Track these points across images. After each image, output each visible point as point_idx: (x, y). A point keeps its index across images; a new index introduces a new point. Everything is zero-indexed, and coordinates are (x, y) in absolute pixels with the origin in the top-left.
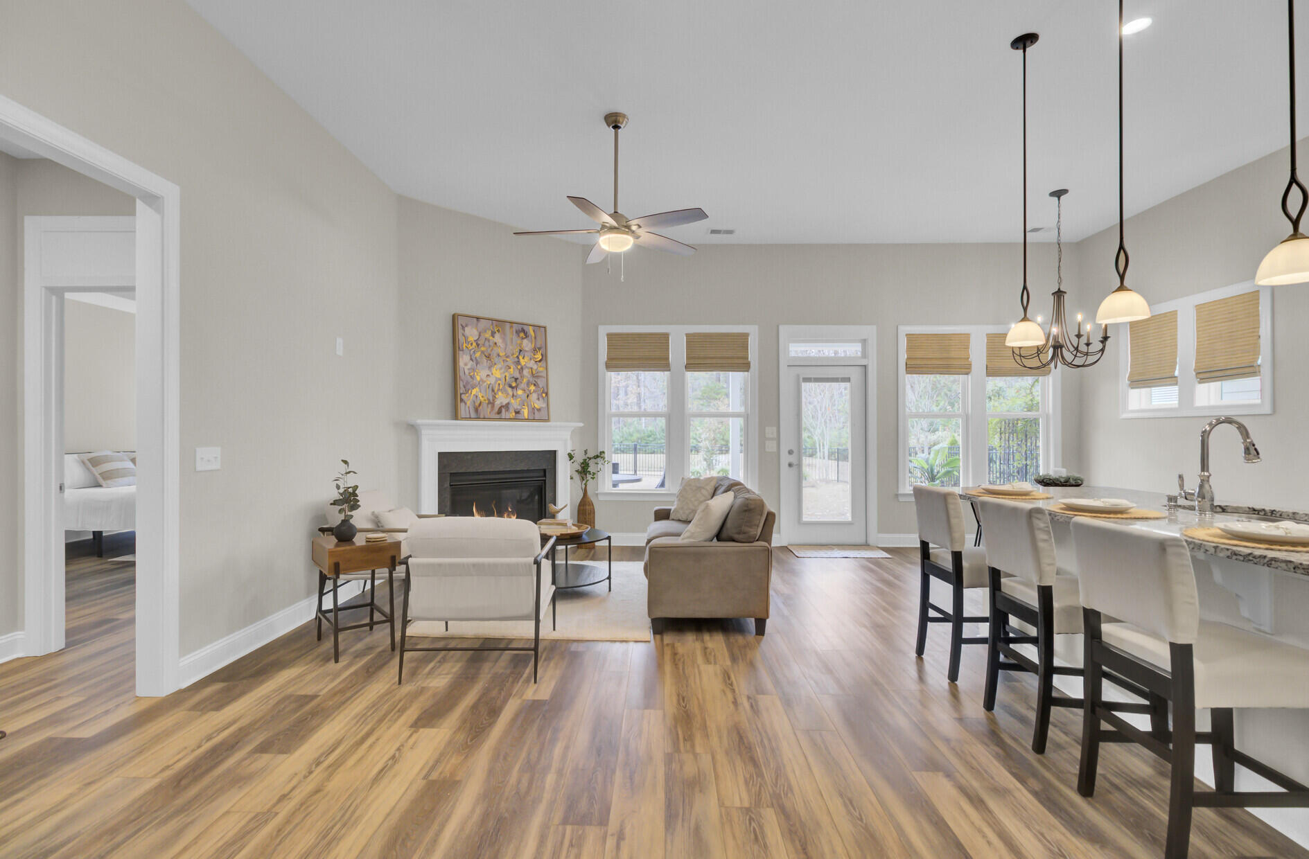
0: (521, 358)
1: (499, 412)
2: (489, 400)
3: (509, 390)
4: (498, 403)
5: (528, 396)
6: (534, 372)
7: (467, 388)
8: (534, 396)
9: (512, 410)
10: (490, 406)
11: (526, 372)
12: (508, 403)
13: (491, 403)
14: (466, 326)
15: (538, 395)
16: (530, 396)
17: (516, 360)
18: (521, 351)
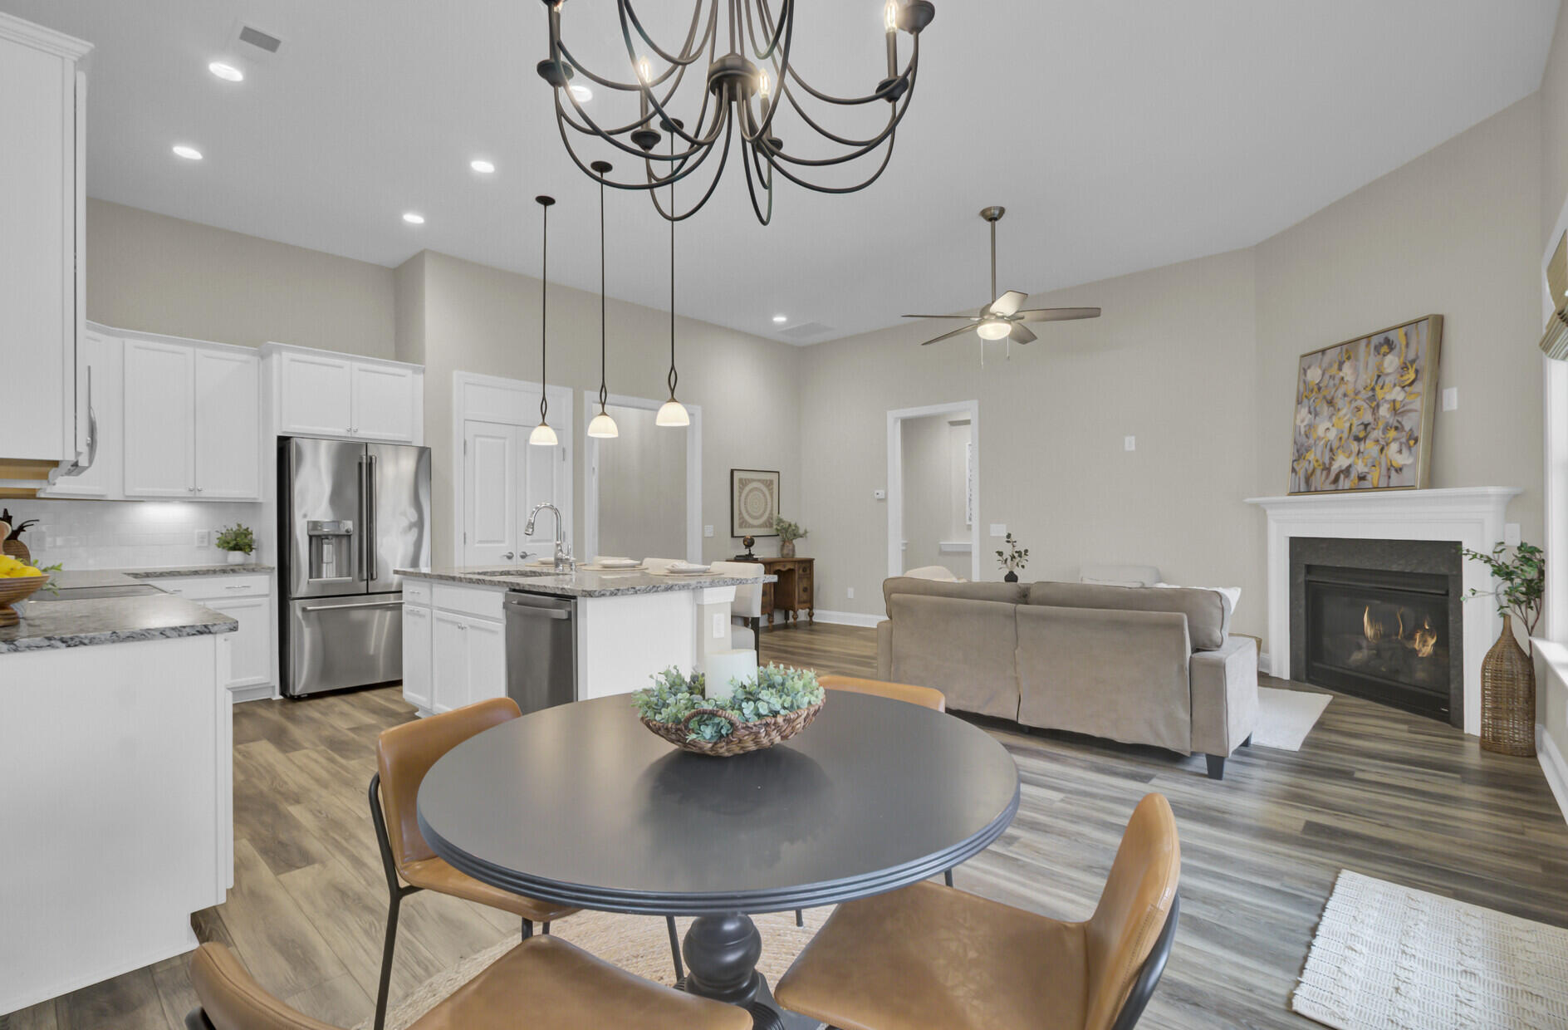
0: (1377, 388)
1: (1336, 480)
2: (1324, 464)
3: (1354, 446)
4: (1335, 467)
5: (1382, 450)
6: (1398, 406)
7: (1301, 452)
8: (1394, 447)
9: (1354, 475)
10: (1325, 473)
11: (1384, 411)
12: (1350, 466)
13: (1327, 469)
14: (1309, 367)
15: (1401, 444)
16: (1386, 448)
17: (1370, 394)
18: (1379, 376)
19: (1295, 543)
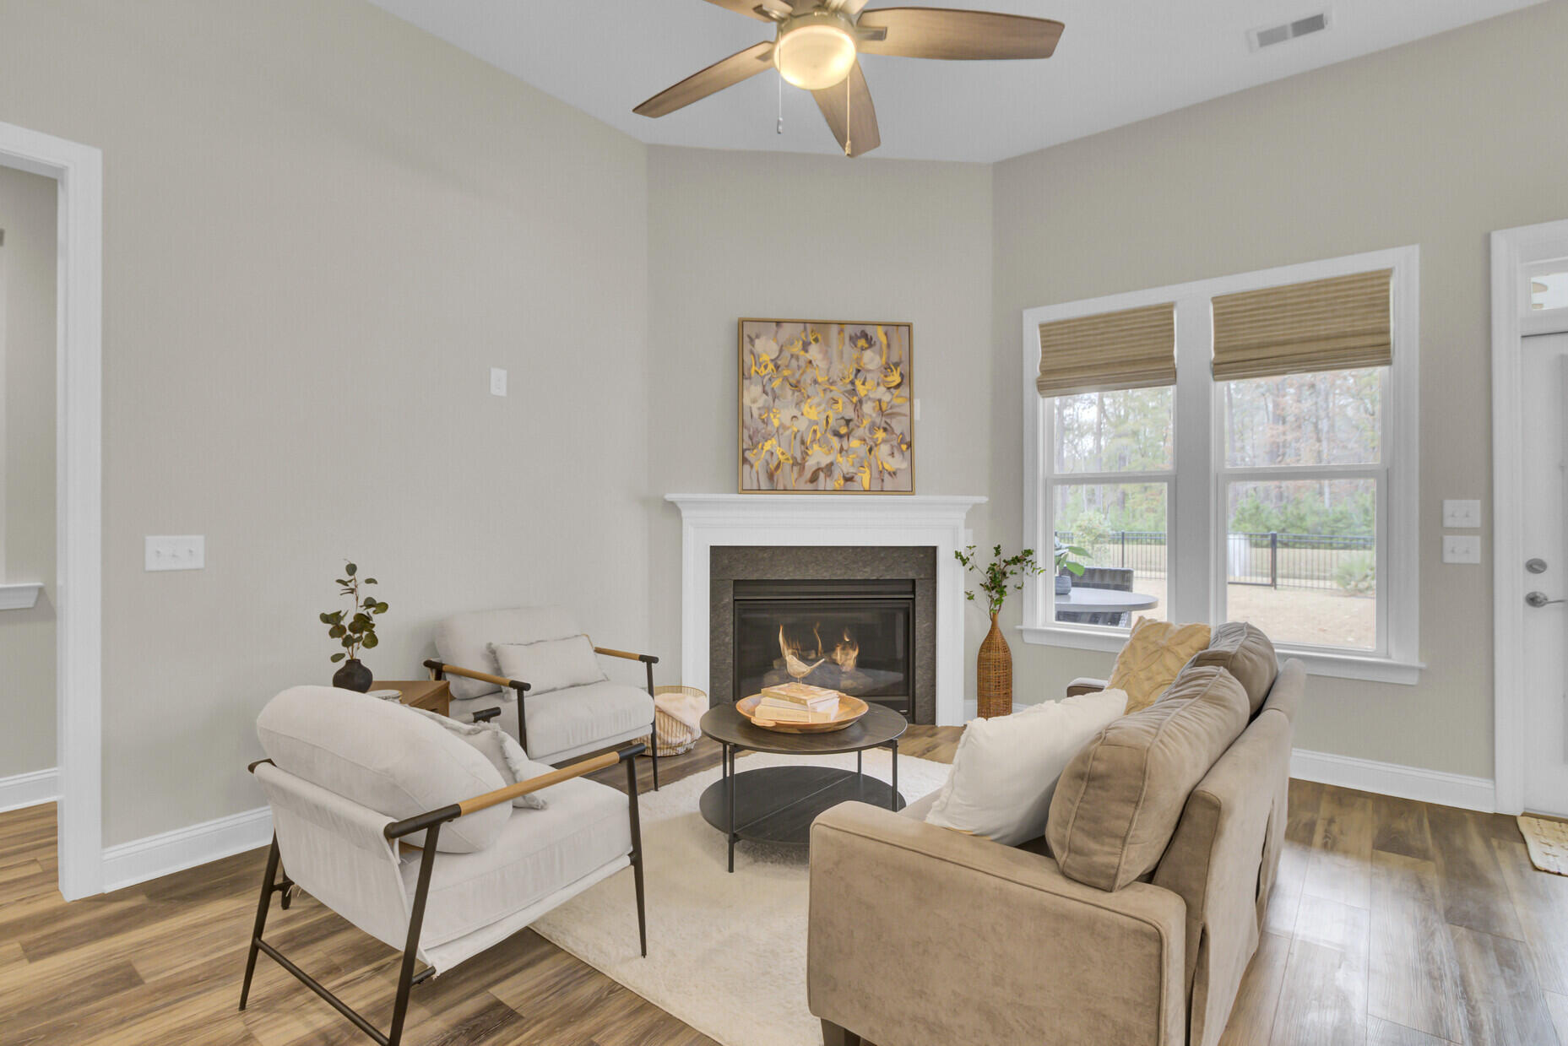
0: (858, 383)
1: (814, 479)
2: (794, 458)
3: (835, 441)
4: (811, 464)
5: (870, 450)
6: (884, 407)
7: (755, 440)
8: (884, 449)
9: (837, 474)
10: (796, 469)
11: (868, 408)
12: (832, 464)
13: (799, 464)
14: (758, 337)
15: (892, 447)
16: (875, 449)
17: (850, 387)
18: (858, 371)
19: (717, 553)
